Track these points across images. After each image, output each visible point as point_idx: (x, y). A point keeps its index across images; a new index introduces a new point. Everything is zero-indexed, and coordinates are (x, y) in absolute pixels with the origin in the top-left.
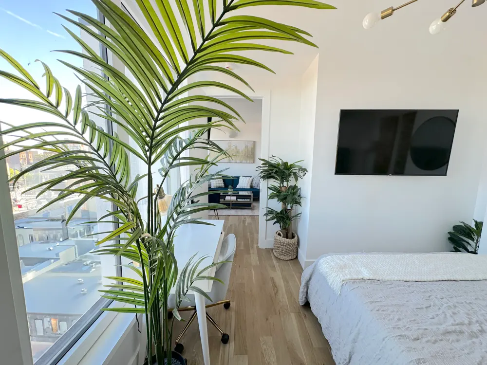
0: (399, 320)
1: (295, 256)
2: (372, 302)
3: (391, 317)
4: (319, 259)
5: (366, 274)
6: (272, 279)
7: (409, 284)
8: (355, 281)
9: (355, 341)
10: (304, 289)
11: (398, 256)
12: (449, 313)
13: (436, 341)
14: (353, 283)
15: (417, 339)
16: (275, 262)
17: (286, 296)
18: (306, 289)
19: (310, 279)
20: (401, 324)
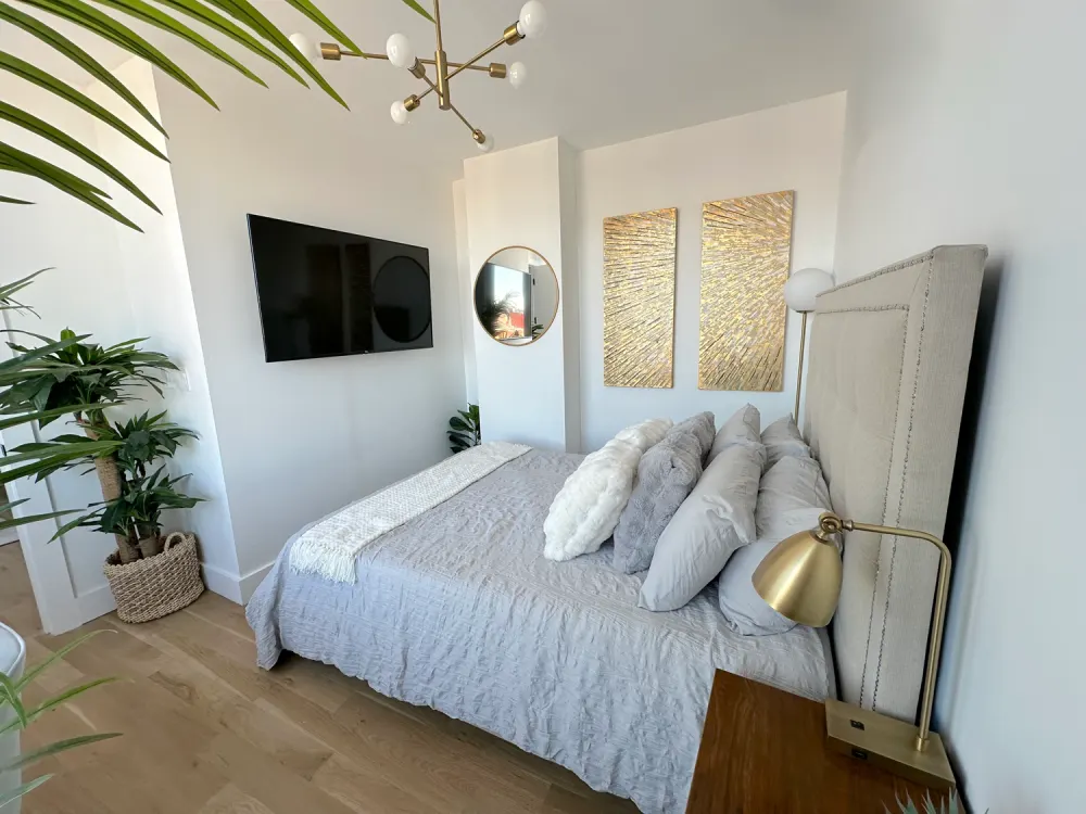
0: (448, 554)
1: (200, 588)
2: (409, 557)
3: (439, 558)
4: (288, 550)
5: (382, 525)
6: (159, 677)
7: (438, 508)
8: (371, 544)
9: (404, 629)
10: (268, 630)
11: (411, 480)
12: (486, 516)
13: (488, 551)
14: (371, 547)
15: (473, 562)
16: (141, 636)
17: (223, 683)
18: (272, 629)
19: (277, 601)
20: (452, 559)
